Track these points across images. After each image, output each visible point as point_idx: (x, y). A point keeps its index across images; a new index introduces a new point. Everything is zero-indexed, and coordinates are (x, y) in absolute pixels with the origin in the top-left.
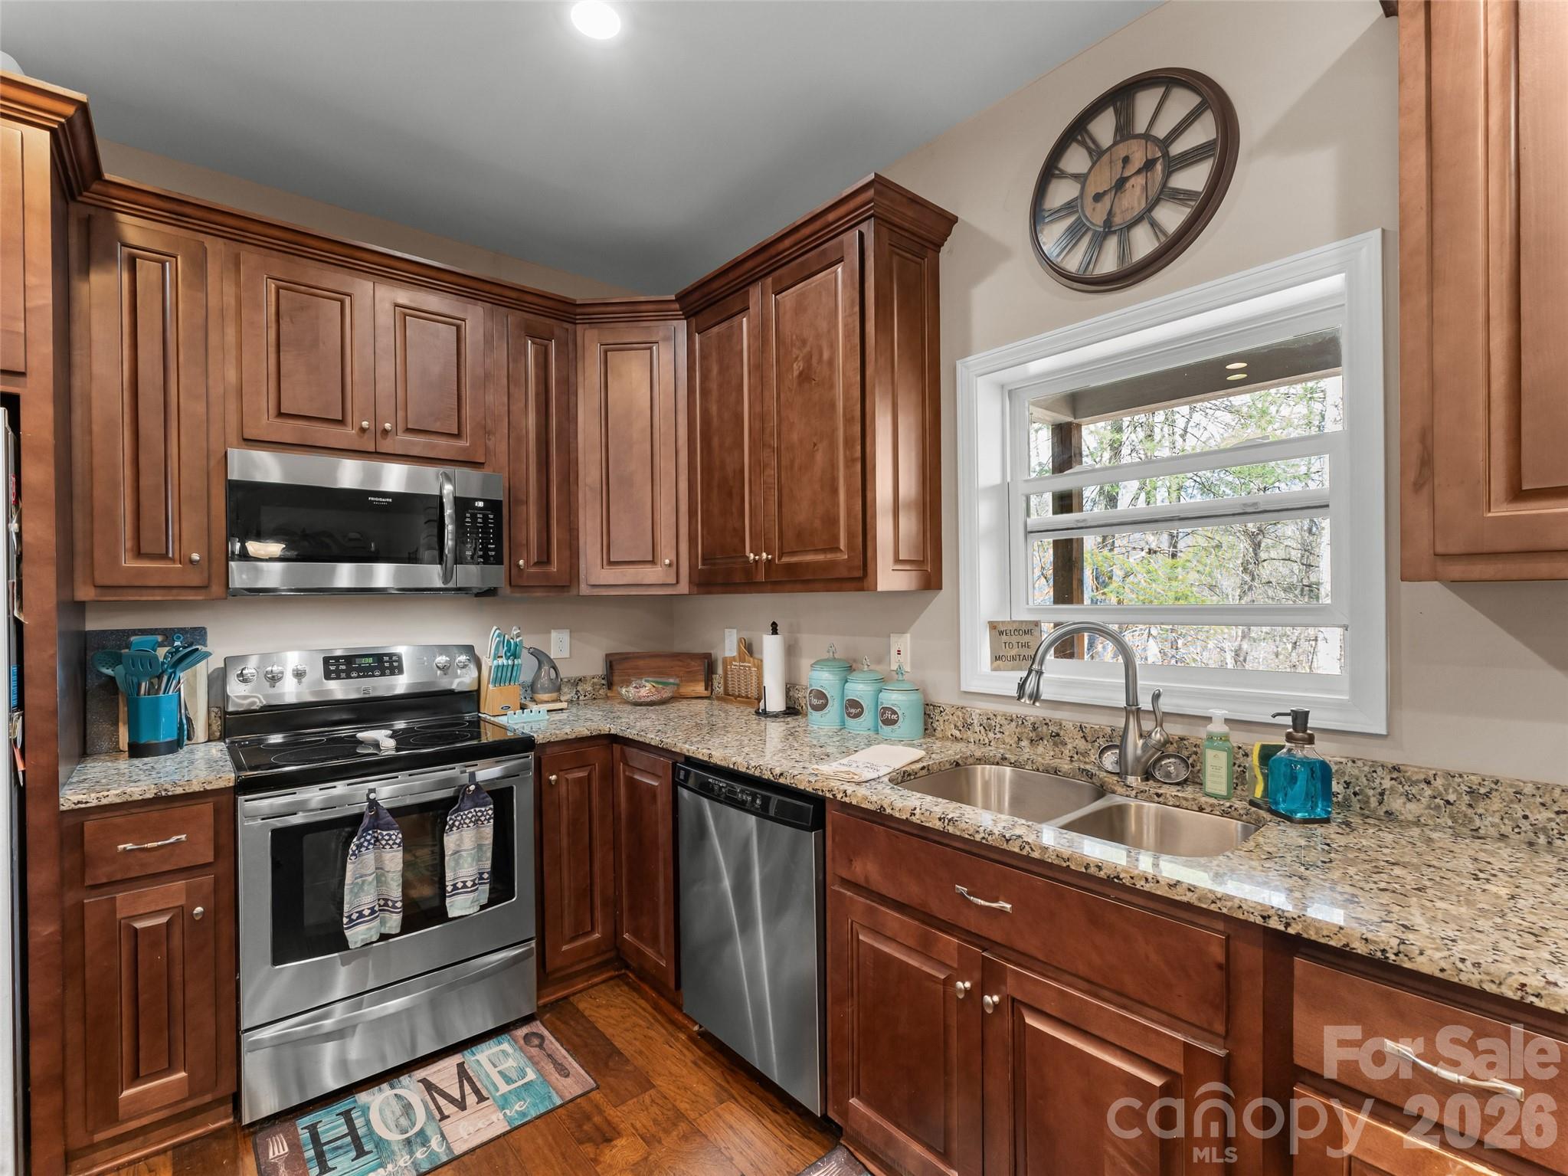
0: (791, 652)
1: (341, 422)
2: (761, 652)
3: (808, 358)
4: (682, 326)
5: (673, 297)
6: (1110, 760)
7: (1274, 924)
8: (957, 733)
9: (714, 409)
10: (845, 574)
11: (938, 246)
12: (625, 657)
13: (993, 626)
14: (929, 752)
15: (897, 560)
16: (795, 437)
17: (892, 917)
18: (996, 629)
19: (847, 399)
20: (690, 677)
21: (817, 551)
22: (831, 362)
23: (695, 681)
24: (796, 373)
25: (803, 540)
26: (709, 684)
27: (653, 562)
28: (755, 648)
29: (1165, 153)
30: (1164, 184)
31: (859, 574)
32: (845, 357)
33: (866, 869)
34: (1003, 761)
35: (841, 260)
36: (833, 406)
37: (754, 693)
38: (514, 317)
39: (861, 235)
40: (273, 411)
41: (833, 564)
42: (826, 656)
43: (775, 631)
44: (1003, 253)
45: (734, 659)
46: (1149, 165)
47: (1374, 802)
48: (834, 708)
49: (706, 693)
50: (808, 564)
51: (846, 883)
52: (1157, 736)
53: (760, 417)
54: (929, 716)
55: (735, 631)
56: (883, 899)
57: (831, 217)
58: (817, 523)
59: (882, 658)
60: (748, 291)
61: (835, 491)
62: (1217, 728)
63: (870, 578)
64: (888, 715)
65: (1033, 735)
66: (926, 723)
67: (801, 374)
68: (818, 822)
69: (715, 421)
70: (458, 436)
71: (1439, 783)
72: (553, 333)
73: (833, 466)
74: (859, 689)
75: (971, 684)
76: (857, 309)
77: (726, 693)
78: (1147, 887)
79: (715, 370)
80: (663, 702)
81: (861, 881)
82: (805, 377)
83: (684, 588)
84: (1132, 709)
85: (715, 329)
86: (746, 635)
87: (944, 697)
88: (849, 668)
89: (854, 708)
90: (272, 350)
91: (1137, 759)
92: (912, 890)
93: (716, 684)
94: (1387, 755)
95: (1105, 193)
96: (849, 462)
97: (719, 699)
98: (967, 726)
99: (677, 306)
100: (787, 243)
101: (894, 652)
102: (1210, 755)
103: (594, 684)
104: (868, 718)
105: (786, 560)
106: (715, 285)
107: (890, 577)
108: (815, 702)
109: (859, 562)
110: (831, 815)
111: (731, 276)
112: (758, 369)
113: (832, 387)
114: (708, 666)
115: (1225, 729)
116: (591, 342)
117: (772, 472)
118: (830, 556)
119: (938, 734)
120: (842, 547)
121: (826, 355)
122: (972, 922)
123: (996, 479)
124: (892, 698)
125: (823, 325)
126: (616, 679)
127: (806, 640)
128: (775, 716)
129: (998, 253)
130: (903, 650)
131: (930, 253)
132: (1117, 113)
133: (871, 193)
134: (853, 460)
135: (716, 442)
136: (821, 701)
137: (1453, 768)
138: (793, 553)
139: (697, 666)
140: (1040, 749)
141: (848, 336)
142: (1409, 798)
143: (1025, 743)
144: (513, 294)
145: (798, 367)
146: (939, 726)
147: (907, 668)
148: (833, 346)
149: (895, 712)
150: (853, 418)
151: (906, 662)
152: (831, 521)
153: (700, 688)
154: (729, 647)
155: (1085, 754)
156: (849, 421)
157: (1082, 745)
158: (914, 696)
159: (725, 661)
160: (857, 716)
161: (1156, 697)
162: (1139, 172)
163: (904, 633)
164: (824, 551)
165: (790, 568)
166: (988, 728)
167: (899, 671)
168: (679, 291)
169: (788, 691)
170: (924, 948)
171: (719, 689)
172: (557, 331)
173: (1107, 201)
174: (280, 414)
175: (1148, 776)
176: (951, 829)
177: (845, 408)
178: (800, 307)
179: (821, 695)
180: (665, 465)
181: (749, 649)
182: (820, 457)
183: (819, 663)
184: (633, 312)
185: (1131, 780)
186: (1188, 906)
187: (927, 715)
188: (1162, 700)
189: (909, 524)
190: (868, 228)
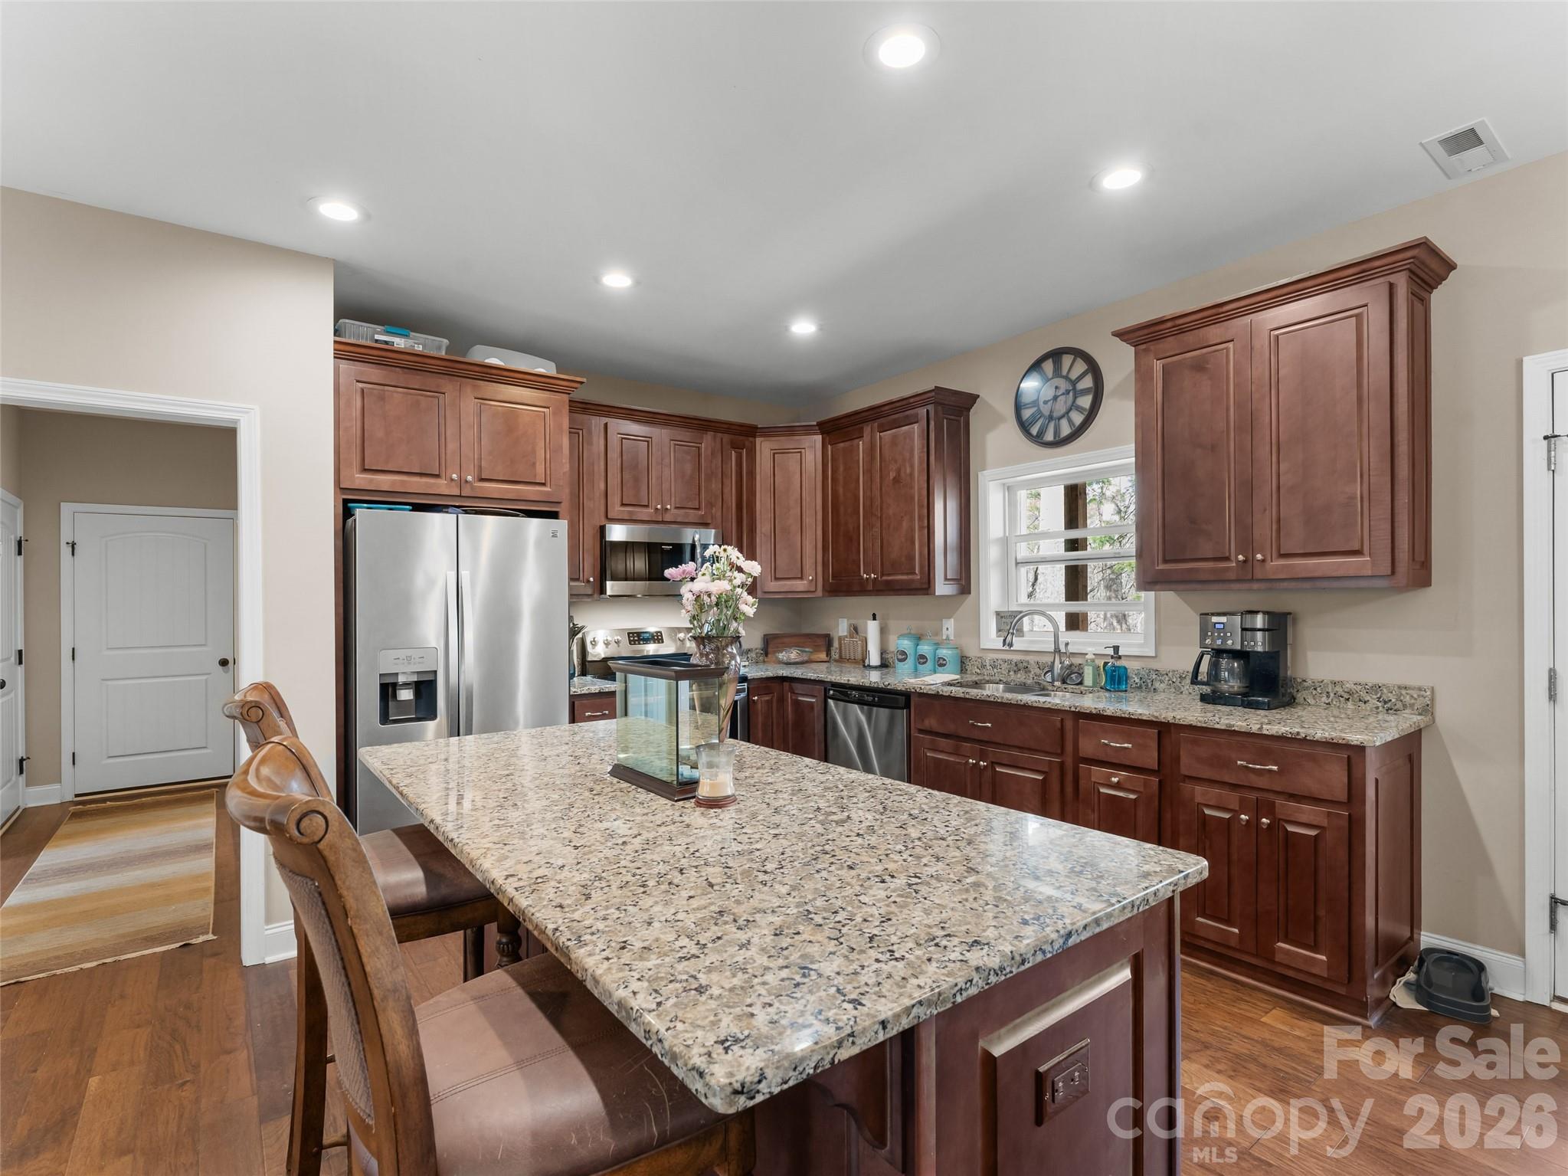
0: (883, 631)
1: (647, 506)
2: (866, 632)
3: (899, 471)
4: (819, 438)
5: (815, 423)
6: (1049, 677)
7: (1073, 709)
8: (978, 671)
9: (841, 490)
10: (918, 586)
11: (969, 410)
12: (775, 637)
13: (998, 614)
14: (962, 678)
15: (946, 579)
16: (891, 512)
17: (943, 742)
18: (999, 615)
19: (920, 495)
20: (817, 649)
21: (902, 574)
22: (911, 475)
23: (820, 651)
24: (891, 478)
25: (895, 567)
26: (828, 654)
27: (801, 578)
28: (859, 630)
29: (1074, 388)
30: (1074, 402)
31: (926, 586)
32: (919, 472)
33: (931, 723)
34: (1000, 682)
35: (916, 422)
36: (912, 498)
37: (859, 657)
38: (726, 438)
39: (928, 411)
40: (619, 503)
41: (912, 581)
42: (906, 632)
43: (874, 619)
44: (1000, 419)
45: (846, 637)
46: (1067, 392)
47: (1150, 685)
48: (910, 661)
49: (826, 659)
50: (897, 581)
51: (921, 731)
52: (1067, 663)
53: (869, 500)
54: (963, 663)
55: (846, 620)
56: (937, 734)
57: (912, 400)
58: (903, 559)
59: (938, 632)
60: (862, 428)
61: (913, 543)
62: (1090, 656)
63: (932, 588)
64: (941, 661)
65: (1015, 668)
66: (962, 667)
67: (894, 478)
68: (907, 706)
69: (841, 498)
70: (698, 509)
71: (1170, 674)
72: (744, 445)
73: (912, 530)
74: (925, 649)
75: (985, 645)
76: (925, 450)
77: (841, 657)
78: (1036, 705)
79: (841, 469)
80: (802, 663)
81: (929, 729)
82: (897, 480)
83: (819, 593)
84: (1057, 651)
85: (842, 445)
86: (853, 622)
87: (972, 653)
88: (918, 638)
89: (922, 659)
90: (619, 471)
91: (1059, 675)
92: (951, 728)
93: (833, 653)
94: (1155, 665)
95: (1049, 401)
96: (921, 528)
97: (836, 661)
98: (984, 666)
99: (817, 428)
100: (886, 408)
101: (944, 629)
102: (1086, 668)
103: (757, 653)
104: (929, 665)
105: (885, 578)
106: (843, 421)
107: (942, 588)
108: (900, 657)
109: (926, 580)
110: (914, 700)
111: (852, 418)
112: (869, 471)
113: (912, 488)
114: (827, 641)
115: (1094, 657)
116: (764, 448)
117: (877, 530)
118: (910, 577)
119: (968, 672)
120: (917, 572)
121: (908, 471)
122: (976, 735)
123: (1001, 534)
124: (943, 652)
125: (907, 455)
126: (770, 650)
127: (892, 624)
128: (875, 668)
129: (998, 419)
130: (949, 627)
131: (965, 413)
132: (1054, 363)
133: (933, 394)
134: (923, 527)
135: (842, 509)
136: (903, 656)
137: (1175, 669)
138: (889, 575)
139: (821, 642)
140: (1019, 675)
141: (921, 463)
142: (1162, 682)
143: (1012, 673)
144: (726, 426)
145: (892, 475)
146: (969, 668)
147: (952, 638)
148: (912, 466)
149: (944, 660)
150: (923, 506)
151: (951, 633)
152: (911, 558)
153: (823, 656)
154: (842, 628)
155: (1040, 676)
156: (921, 506)
157: (1038, 671)
158: (955, 651)
159: (840, 639)
160: (924, 663)
161: (1067, 644)
162: (1063, 394)
163: (950, 618)
164: (907, 574)
165: (888, 582)
166: (994, 667)
167: (948, 638)
168: (819, 420)
169: (882, 654)
170: (956, 753)
171: (835, 655)
172: (747, 443)
173: (1050, 403)
174: (623, 505)
175: (1064, 682)
176: (967, 696)
177: (919, 500)
178: (894, 441)
179: (903, 653)
180: (808, 520)
181: (855, 630)
182: (905, 524)
183: (902, 636)
184: (790, 431)
185: (1056, 683)
186: (1049, 709)
187: (962, 662)
188: (1069, 647)
189: (953, 558)
190: (931, 408)
